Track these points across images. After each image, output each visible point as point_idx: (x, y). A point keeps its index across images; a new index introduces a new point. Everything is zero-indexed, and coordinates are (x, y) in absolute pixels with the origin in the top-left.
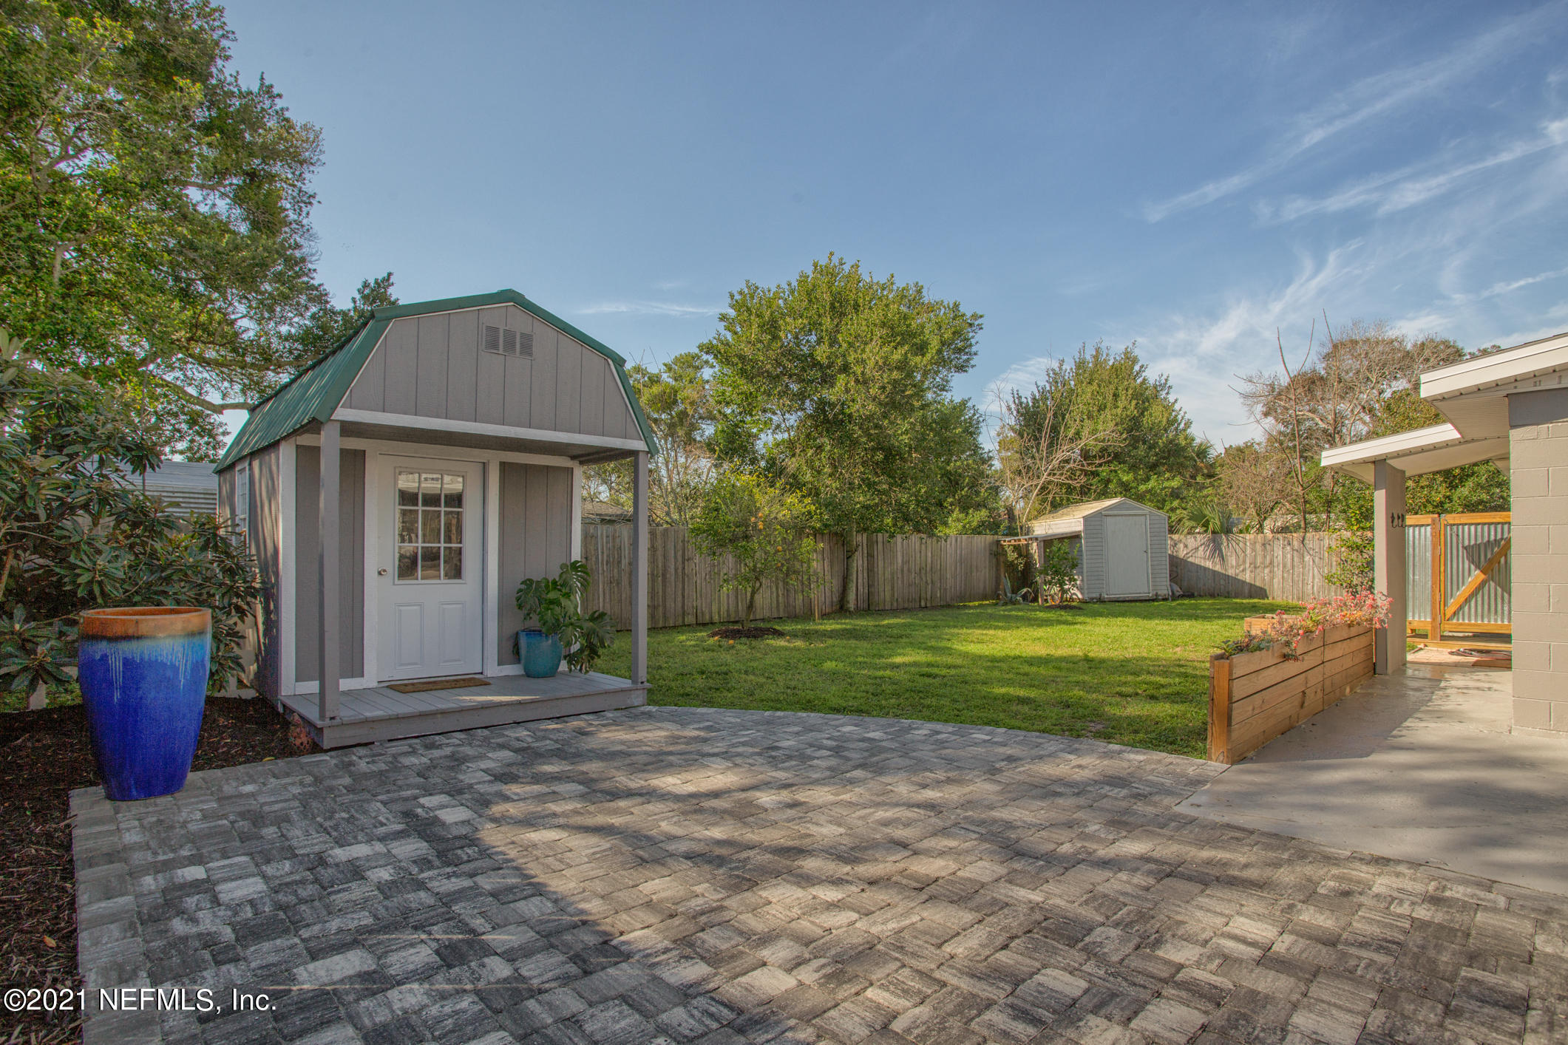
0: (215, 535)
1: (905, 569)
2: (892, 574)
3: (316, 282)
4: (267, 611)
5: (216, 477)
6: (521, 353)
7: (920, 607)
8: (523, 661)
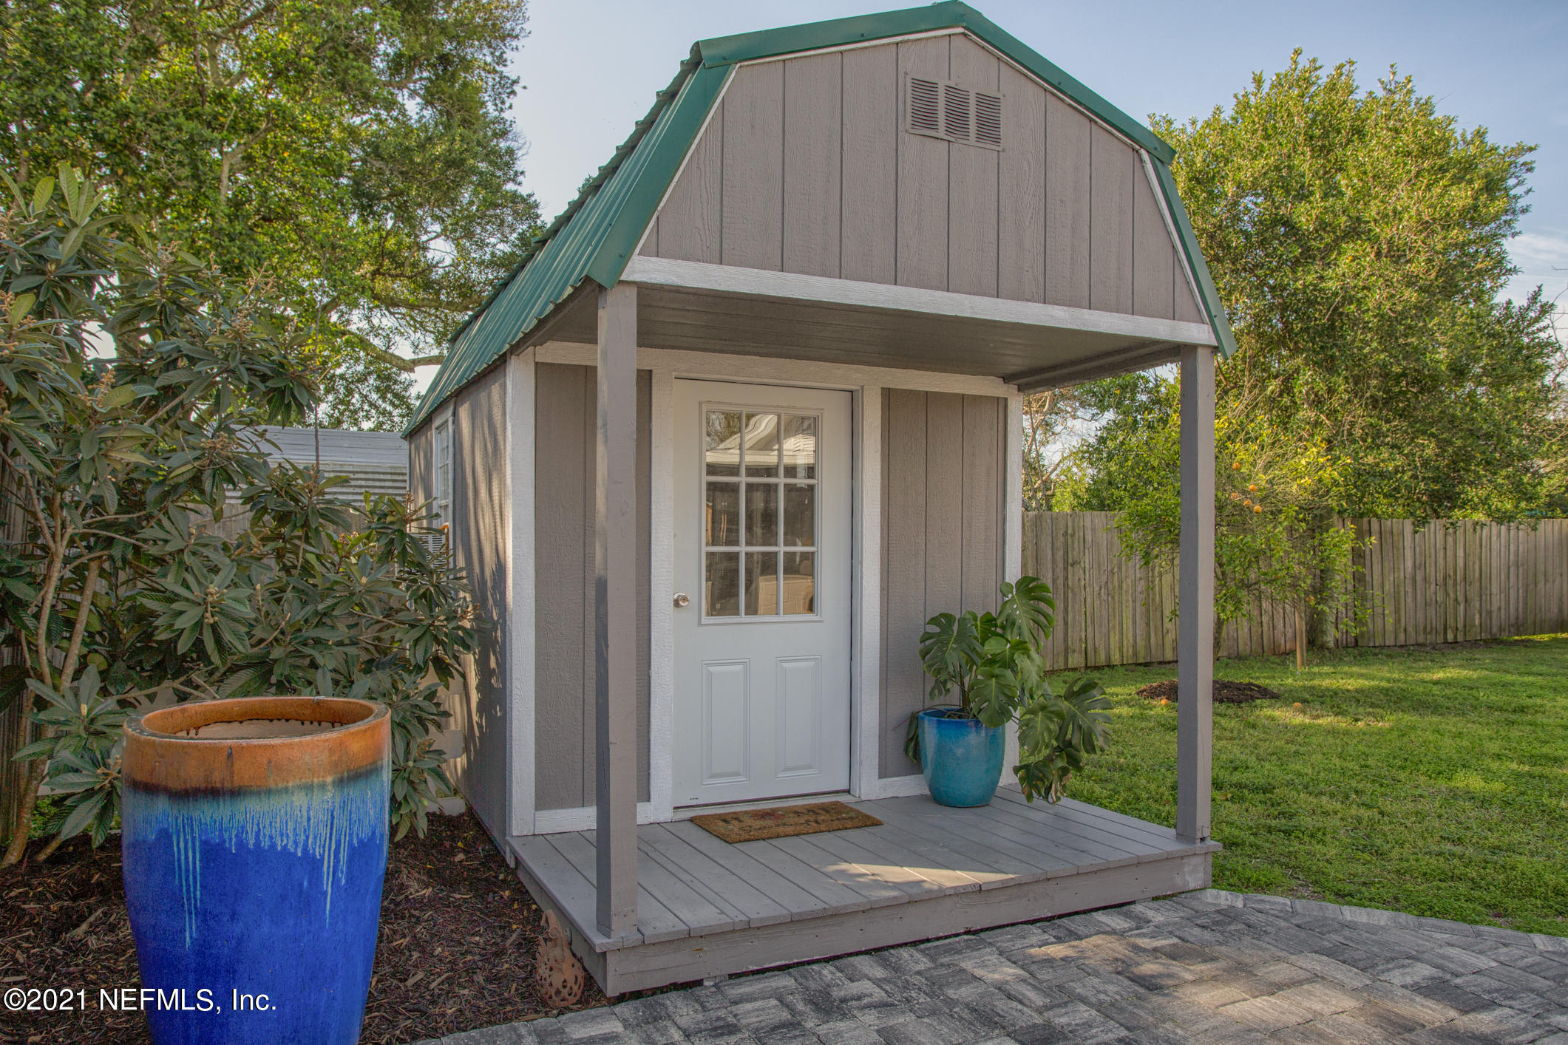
0: (402, 534)
1: (1419, 577)
2: (1396, 586)
3: (523, 191)
4: (485, 672)
5: (405, 444)
6: (980, 136)
7: (1446, 642)
8: (929, 770)
